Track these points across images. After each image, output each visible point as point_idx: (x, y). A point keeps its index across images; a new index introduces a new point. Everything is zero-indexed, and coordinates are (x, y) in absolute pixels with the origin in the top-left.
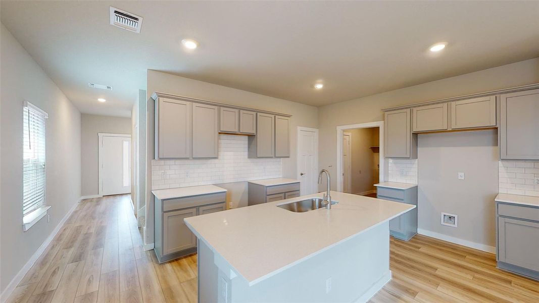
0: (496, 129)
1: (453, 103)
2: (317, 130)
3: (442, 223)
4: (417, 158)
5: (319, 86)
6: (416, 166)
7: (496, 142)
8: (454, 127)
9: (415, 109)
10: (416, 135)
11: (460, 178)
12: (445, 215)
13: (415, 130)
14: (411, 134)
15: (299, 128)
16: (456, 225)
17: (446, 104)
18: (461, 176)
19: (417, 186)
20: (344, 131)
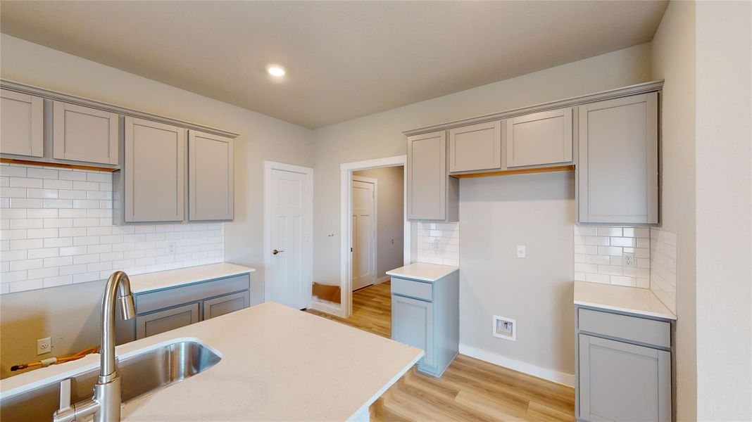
0: (571, 169)
1: (510, 121)
2: (310, 171)
3: (495, 334)
4: (457, 220)
5: (276, 72)
6: (456, 234)
7: (571, 193)
8: (511, 163)
9: (452, 132)
10: (455, 179)
11: (519, 255)
12: (498, 320)
13: (454, 169)
14: (448, 177)
15: (268, 165)
16: (514, 338)
17: (498, 123)
18: (521, 251)
19: (458, 271)
20: (355, 173)
